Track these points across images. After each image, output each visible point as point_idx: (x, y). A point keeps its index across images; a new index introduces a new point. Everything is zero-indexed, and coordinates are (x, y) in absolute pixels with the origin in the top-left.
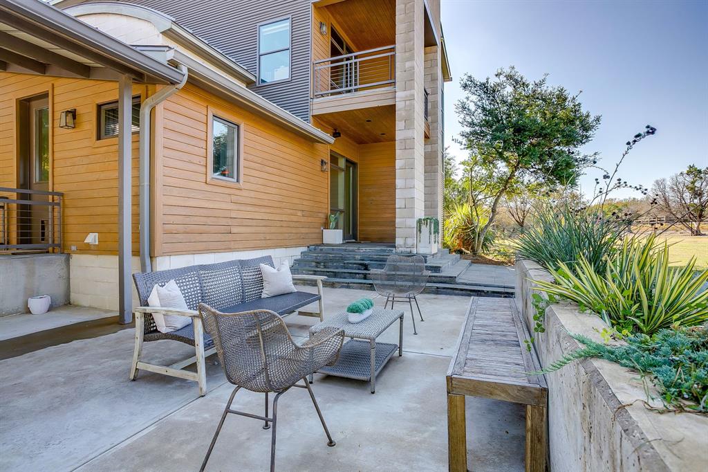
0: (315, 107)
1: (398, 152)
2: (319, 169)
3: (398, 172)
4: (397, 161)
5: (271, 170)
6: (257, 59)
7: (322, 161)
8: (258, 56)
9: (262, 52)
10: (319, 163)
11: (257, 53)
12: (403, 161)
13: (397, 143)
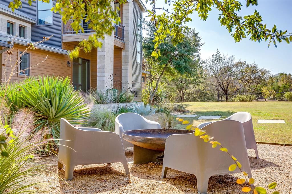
0: (64, 38)
1: (98, 61)
2: (66, 66)
3: (98, 70)
4: (98, 65)
5: (42, 69)
6: (37, 12)
7: (68, 62)
8: (37, 11)
9: (38, 10)
10: (66, 63)
11: (37, 10)
12: (100, 65)
13: (98, 57)
